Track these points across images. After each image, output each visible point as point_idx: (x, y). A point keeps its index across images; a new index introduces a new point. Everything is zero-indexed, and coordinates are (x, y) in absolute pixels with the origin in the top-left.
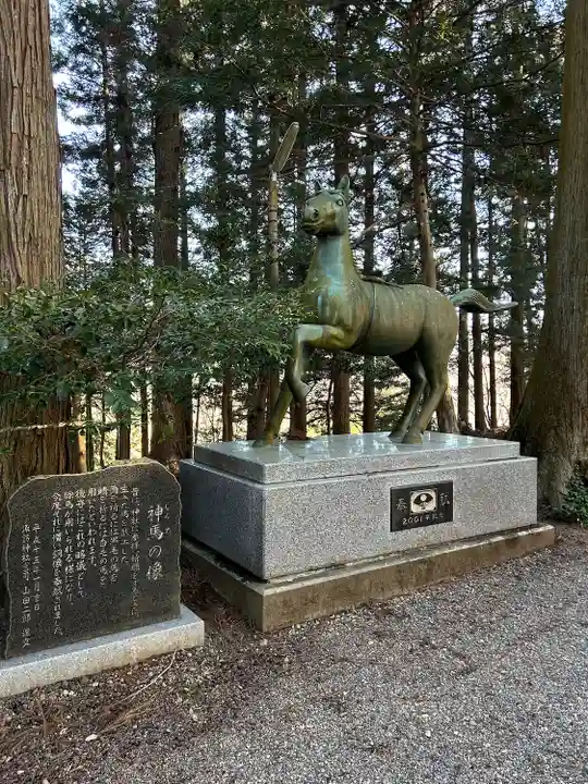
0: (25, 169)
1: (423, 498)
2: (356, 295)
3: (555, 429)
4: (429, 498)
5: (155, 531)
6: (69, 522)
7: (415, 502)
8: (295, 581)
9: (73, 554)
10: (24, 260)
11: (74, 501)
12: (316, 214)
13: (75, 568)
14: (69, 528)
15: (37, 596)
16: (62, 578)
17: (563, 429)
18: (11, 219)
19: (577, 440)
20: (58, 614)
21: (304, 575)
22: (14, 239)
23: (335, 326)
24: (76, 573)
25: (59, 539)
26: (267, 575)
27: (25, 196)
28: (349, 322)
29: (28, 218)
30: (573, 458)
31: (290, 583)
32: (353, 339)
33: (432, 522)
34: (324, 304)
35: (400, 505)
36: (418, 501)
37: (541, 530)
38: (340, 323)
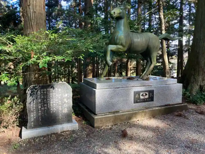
0: (35, 5)
1: (144, 94)
2: (127, 36)
3: (194, 75)
4: (146, 95)
5: (65, 100)
6: (42, 97)
7: (141, 95)
8: (104, 115)
9: (44, 105)
10: (35, 29)
11: (44, 92)
12: (114, 13)
13: (44, 108)
14: (42, 98)
15: (35, 115)
16: (41, 111)
17: (196, 76)
18: (32, 18)
19: (200, 79)
20: (40, 119)
21: (107, 114)
22: (32, 24)
23: (120, 45)
24: (44, 110)
25: (40, 101)
26: (97, 113)
27: (35, 12)
28: (124, 44)
29: (36, 18)
30: (199, 84)
31: (103, 116)
32: (125, 49)
33: (147, 101)
34: (117, 39)
35: (137, 96)
36: (142, 95)
37: (183, 105)
38: (122, 45)
